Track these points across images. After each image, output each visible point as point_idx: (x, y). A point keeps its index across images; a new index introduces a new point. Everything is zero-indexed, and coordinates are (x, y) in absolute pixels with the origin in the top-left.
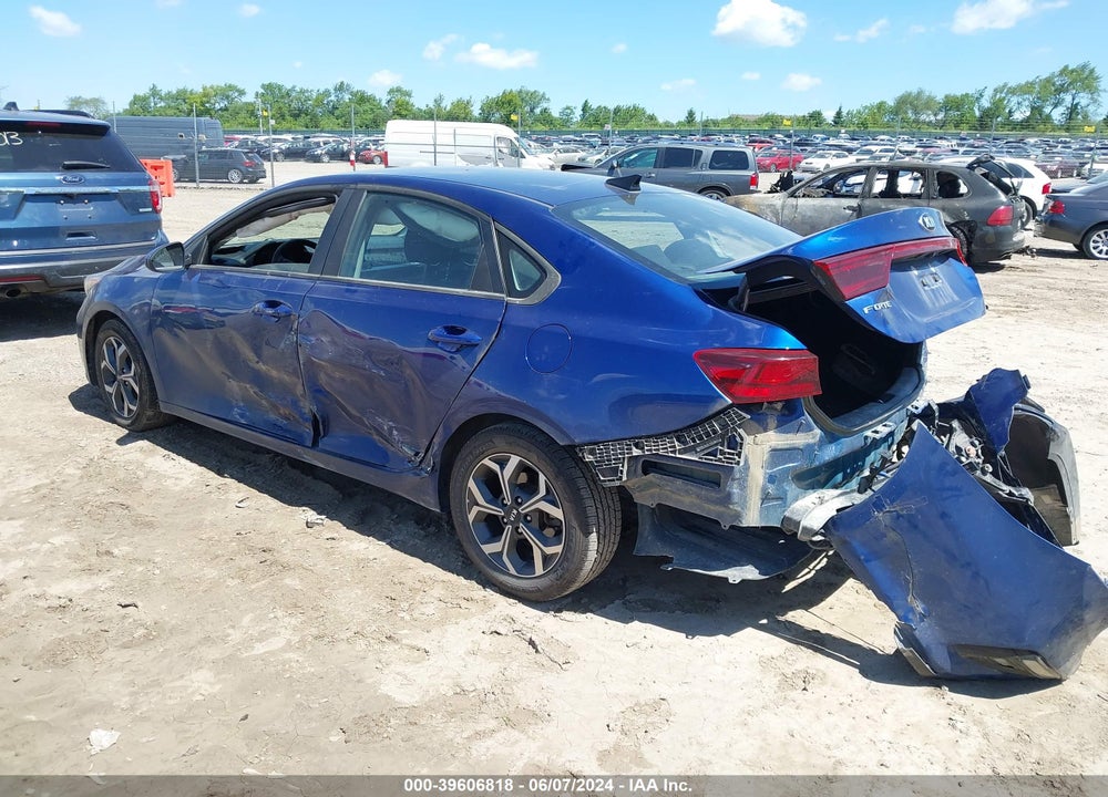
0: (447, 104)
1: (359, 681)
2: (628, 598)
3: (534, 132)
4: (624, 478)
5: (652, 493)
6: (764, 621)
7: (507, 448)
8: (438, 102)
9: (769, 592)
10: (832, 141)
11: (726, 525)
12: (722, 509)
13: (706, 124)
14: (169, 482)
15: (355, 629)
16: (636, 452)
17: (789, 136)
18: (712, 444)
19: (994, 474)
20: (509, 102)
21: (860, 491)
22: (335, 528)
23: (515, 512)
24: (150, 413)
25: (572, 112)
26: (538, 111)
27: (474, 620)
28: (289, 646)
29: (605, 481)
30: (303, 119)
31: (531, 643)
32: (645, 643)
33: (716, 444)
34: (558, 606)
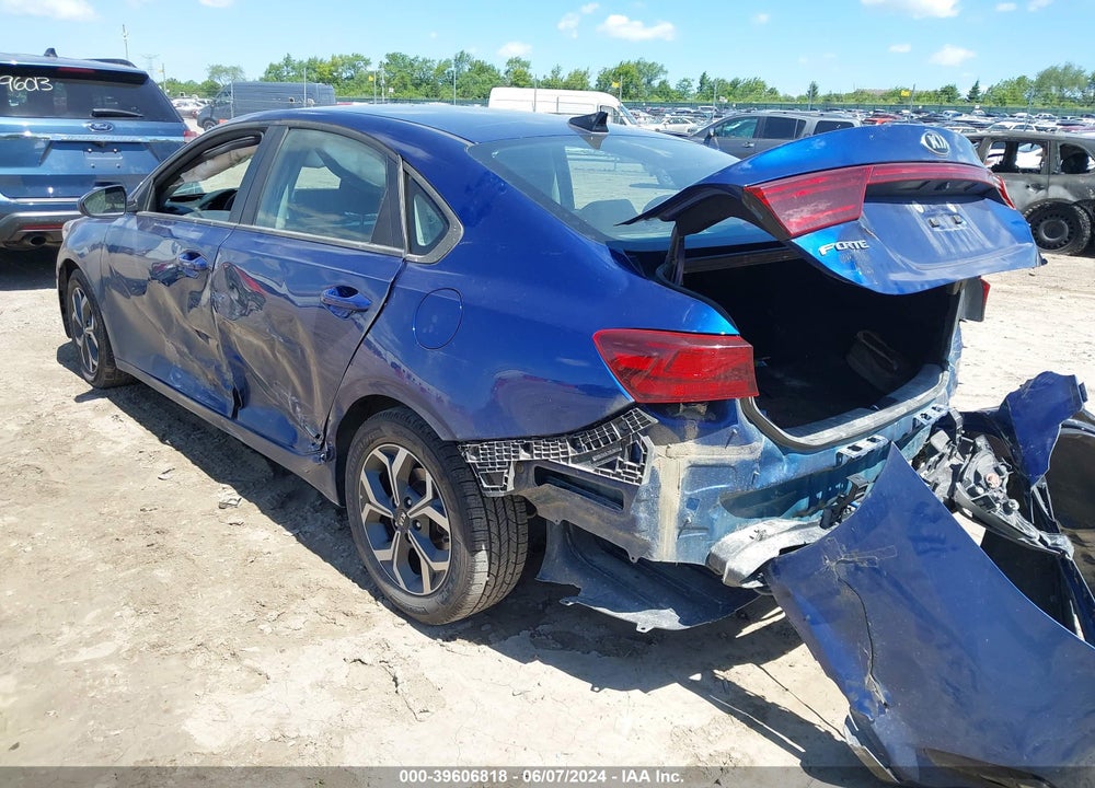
0: (564, 75)
1: (166, 711)
2: (539, 628)
3: (649, 104)
4: (510, 487)
5: (557, 506)
6: (697, 677)
7: (394, 439)
8: (555, 72)
9: (719, 635)
10: (965, 117)
11: (634, 557)
12: (627, 536)
13: (828, 99)
14: (104, 446)
15: (199, 639)
16: (524, 456)
17: (918, 112)
18: (610, 452)
19: (1024, 512)
20: (626, 73)
21: (823, 526)
22: (251, 512)
23: (404, 515)
24: (108, 370)
25: (689, 85)
26: (656, 83)
27: (343, 642)
28: (114, 657)
29: (488, 489)
30: (424, 89)
31: (395, 679)
32: (537, 692)
33: (616, 454)
34: (450, 632)
